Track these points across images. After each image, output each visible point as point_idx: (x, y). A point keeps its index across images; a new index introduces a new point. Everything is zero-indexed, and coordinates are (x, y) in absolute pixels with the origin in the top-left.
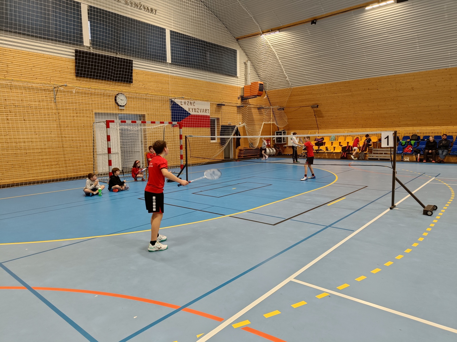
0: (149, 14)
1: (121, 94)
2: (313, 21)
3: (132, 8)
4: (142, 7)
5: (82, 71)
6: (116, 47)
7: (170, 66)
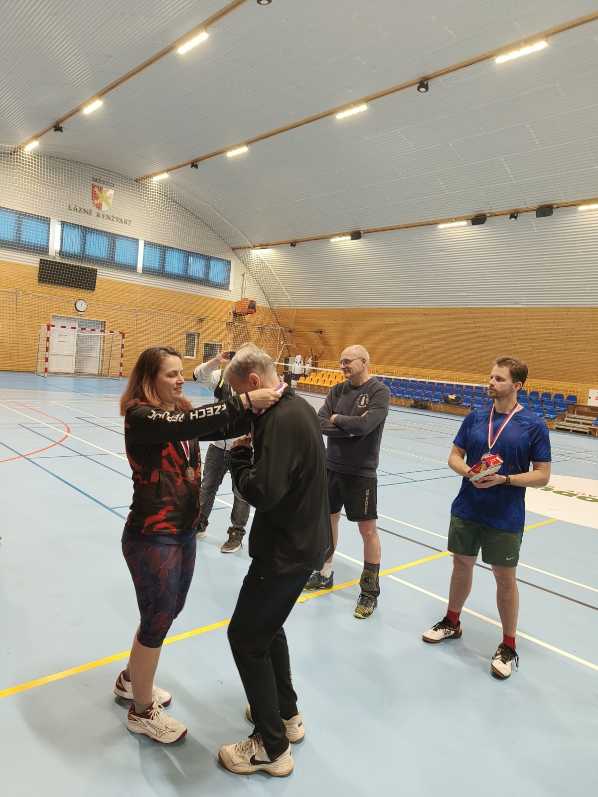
0: (122, 225)
1: (82, 300)
2: (293, 243)
3: (104, 220)
4: (115, 219)
5: (44, 278)
6: (82, 257)
7: (141, 275)
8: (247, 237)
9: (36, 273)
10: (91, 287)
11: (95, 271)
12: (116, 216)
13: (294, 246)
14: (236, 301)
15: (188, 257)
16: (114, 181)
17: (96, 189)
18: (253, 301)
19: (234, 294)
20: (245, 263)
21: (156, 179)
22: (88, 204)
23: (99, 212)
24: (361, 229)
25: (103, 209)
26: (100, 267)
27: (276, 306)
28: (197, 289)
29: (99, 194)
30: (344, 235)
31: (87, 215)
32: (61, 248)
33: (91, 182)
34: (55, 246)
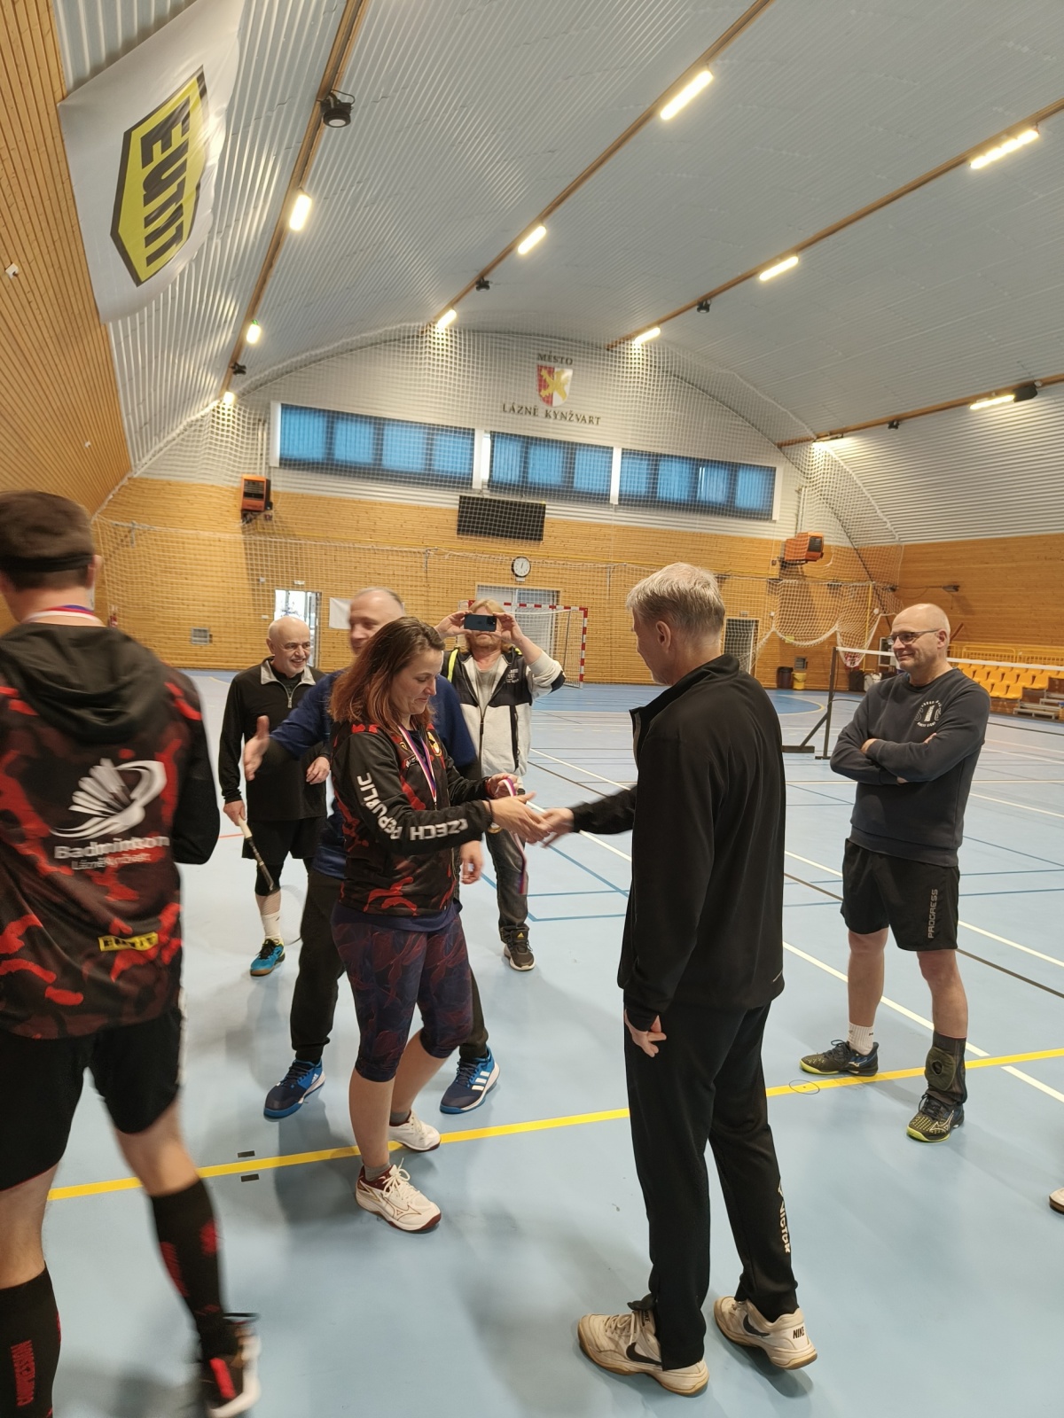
0: (586, 425)
1: (521, 558)
2: (893, 422)
3: (556, 421)
4: (574, 418)
5: (464, 526)
6: (524, 486)
7: (616, 508)
8: (804, 422)
9: (454, 518)
10: (536, 535)
11: (544, 507)
12: (575, 412)
13: (896, 427)
14: (784, 539)
15: (697, 470)
16: (572, 355)
17: (544, 373)
18: (818, 537)
19: (781, 528)
20: (800, 467)
21: (639, 343)
22: (532, 398)
23: (549, 408)
24: (1036, 378)
25: (554, 404)
26: (549, 501)
27: (862, 543)
28: (713, 523)
29: (548, 379)
30: (998, 393)
31: (531, 417)
32: (491, 476)
33: (535, 361)
34: (481, 473)
